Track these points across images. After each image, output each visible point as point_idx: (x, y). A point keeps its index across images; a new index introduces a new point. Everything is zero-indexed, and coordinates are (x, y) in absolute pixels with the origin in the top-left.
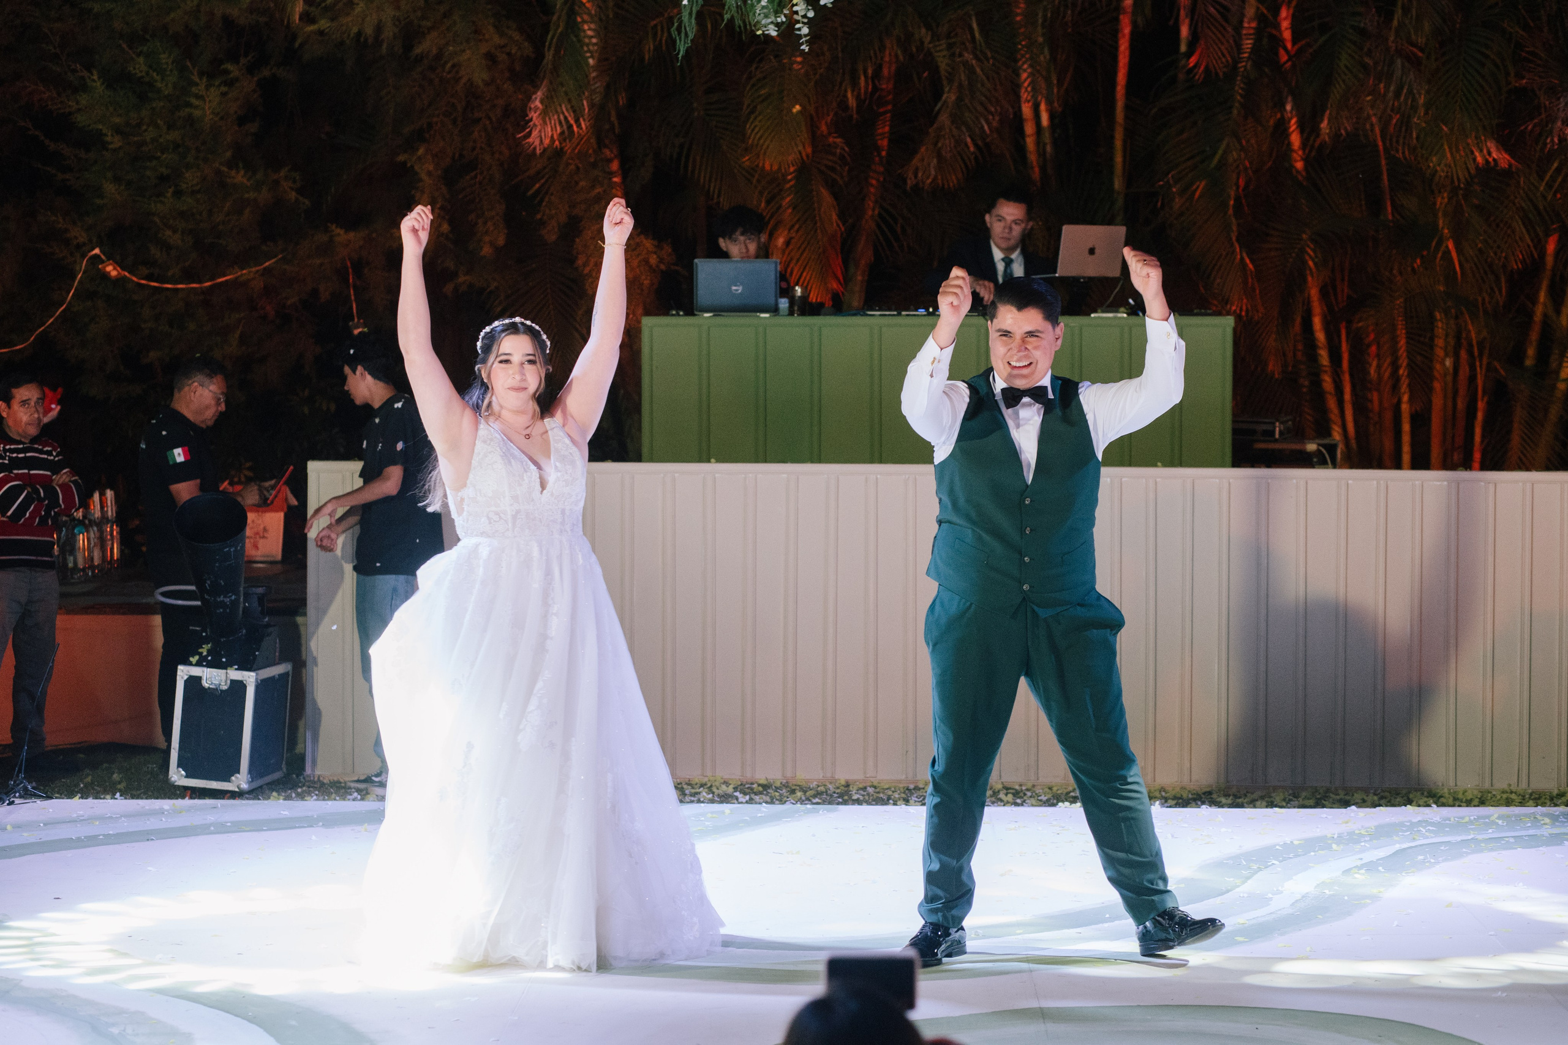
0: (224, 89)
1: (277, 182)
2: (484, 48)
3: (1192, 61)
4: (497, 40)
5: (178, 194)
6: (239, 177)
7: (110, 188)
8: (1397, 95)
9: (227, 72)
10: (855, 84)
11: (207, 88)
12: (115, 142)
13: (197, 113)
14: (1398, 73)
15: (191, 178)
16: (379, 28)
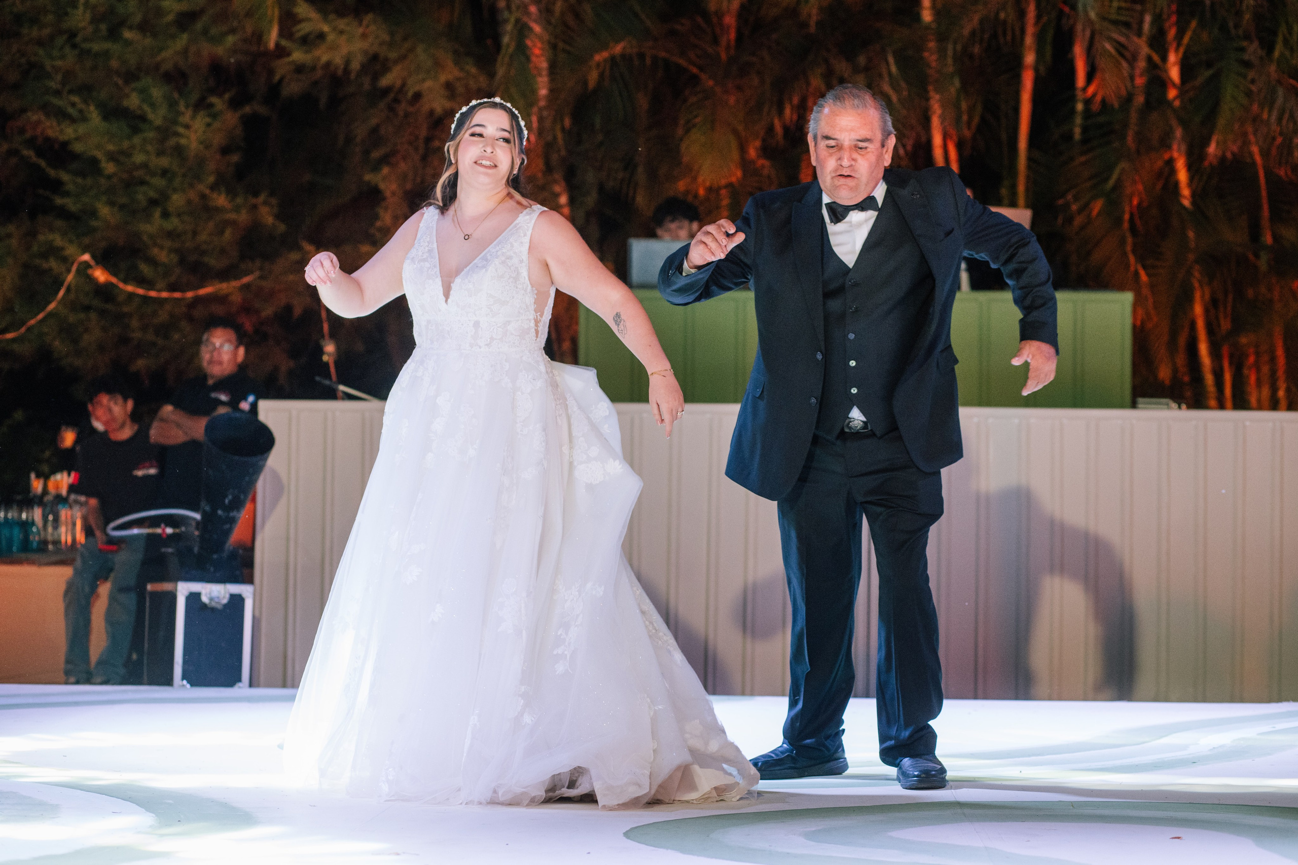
0: (208, 120)
1: (255, 207)
2: (443, 78)
3: (1091, 90)
4: (457, 73)
5: (166, 215)
6: (221, 200)
7: (104, 211)
8: (1280, 119)
9: (211, 105)
10: (781, 112)
11: (193, 117)
12: (110, 168)
13: (183, 141)
14: (1280, 101)
15: (177, 200)
16: (347, 63)
